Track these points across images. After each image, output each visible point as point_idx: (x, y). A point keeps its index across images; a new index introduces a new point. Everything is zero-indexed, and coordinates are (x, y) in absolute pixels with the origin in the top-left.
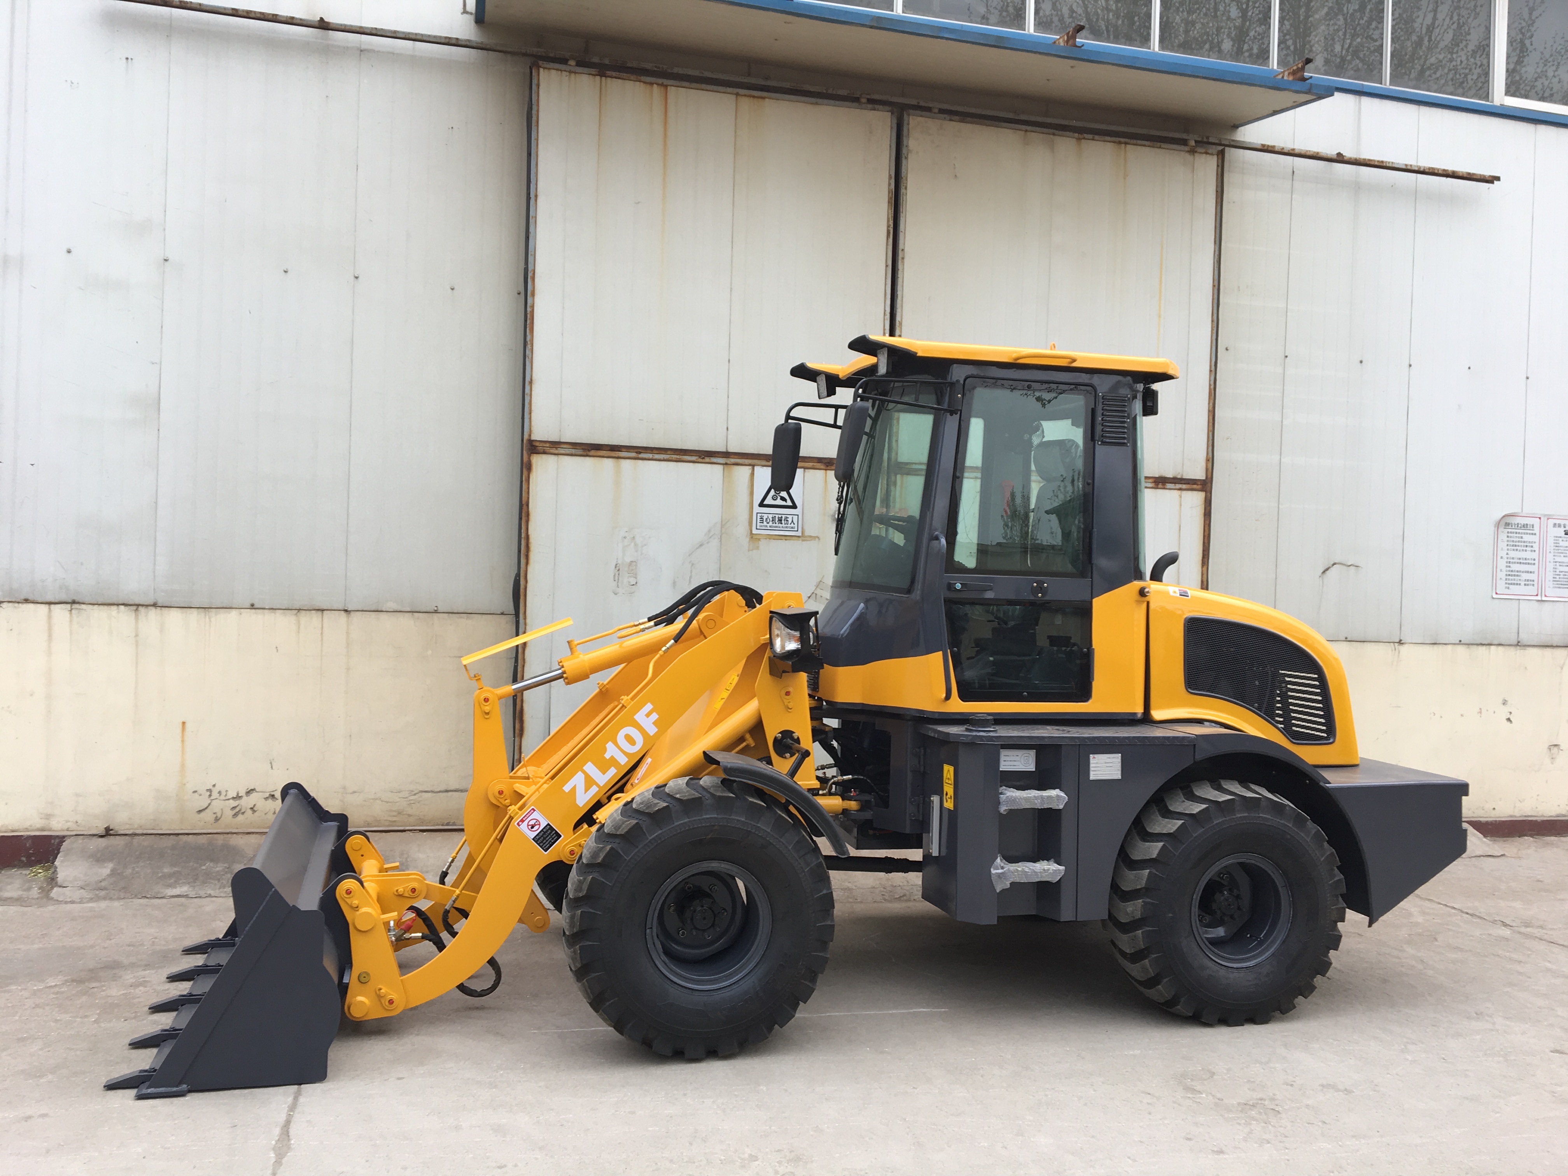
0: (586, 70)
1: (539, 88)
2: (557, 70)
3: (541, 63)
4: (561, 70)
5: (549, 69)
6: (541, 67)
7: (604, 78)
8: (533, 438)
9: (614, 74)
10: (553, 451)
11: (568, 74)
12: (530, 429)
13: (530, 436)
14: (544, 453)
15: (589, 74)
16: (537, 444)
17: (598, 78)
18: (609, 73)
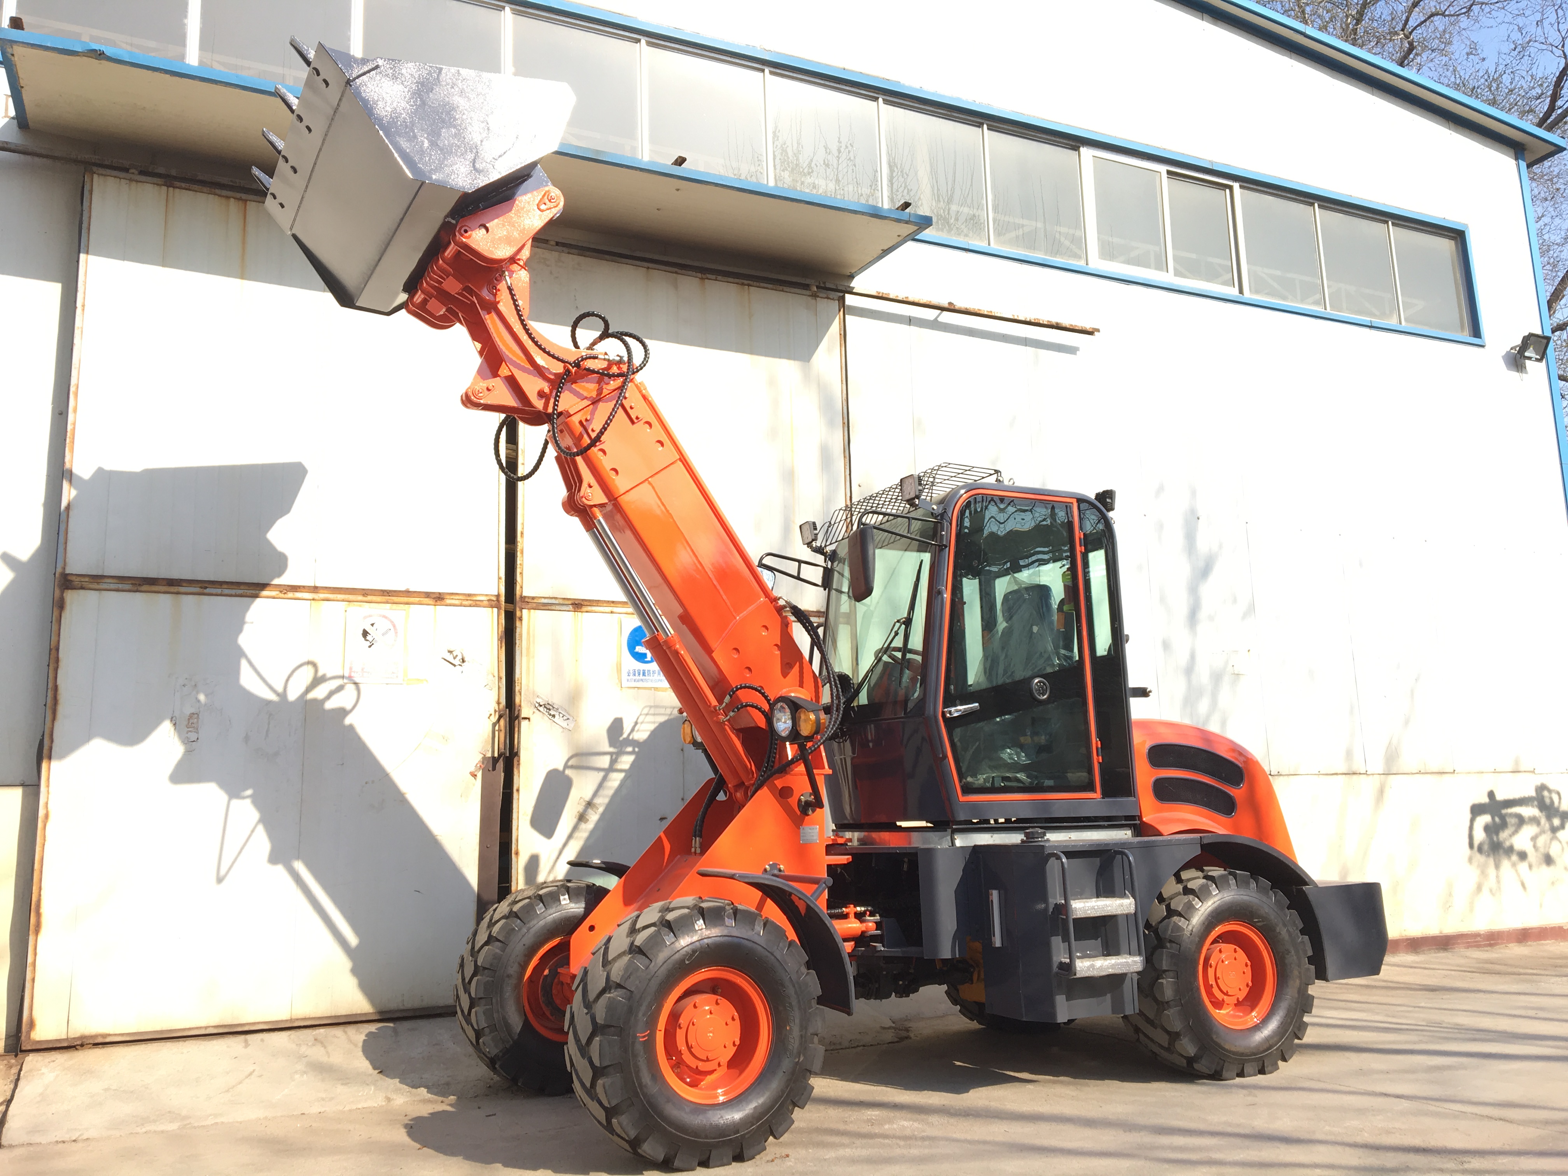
0: (149, 179)
1: (91, 194)
2: (115, 177)
3: (95, 169)
4: (120, 178)
5: (105, 175)
6: (95, 173)
7: (171, 189)
8: (67, 572)
9: (183, 185)
10: (95, 586)
11: (128, 181)
12: (65, 561)
13: (64, 569)
14: (82, 588)
15: (154, 184)
16: (73, 578)
17: (165, 188)
18: (178, 184)
